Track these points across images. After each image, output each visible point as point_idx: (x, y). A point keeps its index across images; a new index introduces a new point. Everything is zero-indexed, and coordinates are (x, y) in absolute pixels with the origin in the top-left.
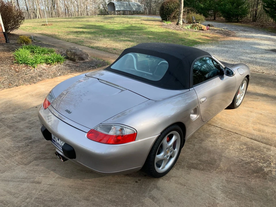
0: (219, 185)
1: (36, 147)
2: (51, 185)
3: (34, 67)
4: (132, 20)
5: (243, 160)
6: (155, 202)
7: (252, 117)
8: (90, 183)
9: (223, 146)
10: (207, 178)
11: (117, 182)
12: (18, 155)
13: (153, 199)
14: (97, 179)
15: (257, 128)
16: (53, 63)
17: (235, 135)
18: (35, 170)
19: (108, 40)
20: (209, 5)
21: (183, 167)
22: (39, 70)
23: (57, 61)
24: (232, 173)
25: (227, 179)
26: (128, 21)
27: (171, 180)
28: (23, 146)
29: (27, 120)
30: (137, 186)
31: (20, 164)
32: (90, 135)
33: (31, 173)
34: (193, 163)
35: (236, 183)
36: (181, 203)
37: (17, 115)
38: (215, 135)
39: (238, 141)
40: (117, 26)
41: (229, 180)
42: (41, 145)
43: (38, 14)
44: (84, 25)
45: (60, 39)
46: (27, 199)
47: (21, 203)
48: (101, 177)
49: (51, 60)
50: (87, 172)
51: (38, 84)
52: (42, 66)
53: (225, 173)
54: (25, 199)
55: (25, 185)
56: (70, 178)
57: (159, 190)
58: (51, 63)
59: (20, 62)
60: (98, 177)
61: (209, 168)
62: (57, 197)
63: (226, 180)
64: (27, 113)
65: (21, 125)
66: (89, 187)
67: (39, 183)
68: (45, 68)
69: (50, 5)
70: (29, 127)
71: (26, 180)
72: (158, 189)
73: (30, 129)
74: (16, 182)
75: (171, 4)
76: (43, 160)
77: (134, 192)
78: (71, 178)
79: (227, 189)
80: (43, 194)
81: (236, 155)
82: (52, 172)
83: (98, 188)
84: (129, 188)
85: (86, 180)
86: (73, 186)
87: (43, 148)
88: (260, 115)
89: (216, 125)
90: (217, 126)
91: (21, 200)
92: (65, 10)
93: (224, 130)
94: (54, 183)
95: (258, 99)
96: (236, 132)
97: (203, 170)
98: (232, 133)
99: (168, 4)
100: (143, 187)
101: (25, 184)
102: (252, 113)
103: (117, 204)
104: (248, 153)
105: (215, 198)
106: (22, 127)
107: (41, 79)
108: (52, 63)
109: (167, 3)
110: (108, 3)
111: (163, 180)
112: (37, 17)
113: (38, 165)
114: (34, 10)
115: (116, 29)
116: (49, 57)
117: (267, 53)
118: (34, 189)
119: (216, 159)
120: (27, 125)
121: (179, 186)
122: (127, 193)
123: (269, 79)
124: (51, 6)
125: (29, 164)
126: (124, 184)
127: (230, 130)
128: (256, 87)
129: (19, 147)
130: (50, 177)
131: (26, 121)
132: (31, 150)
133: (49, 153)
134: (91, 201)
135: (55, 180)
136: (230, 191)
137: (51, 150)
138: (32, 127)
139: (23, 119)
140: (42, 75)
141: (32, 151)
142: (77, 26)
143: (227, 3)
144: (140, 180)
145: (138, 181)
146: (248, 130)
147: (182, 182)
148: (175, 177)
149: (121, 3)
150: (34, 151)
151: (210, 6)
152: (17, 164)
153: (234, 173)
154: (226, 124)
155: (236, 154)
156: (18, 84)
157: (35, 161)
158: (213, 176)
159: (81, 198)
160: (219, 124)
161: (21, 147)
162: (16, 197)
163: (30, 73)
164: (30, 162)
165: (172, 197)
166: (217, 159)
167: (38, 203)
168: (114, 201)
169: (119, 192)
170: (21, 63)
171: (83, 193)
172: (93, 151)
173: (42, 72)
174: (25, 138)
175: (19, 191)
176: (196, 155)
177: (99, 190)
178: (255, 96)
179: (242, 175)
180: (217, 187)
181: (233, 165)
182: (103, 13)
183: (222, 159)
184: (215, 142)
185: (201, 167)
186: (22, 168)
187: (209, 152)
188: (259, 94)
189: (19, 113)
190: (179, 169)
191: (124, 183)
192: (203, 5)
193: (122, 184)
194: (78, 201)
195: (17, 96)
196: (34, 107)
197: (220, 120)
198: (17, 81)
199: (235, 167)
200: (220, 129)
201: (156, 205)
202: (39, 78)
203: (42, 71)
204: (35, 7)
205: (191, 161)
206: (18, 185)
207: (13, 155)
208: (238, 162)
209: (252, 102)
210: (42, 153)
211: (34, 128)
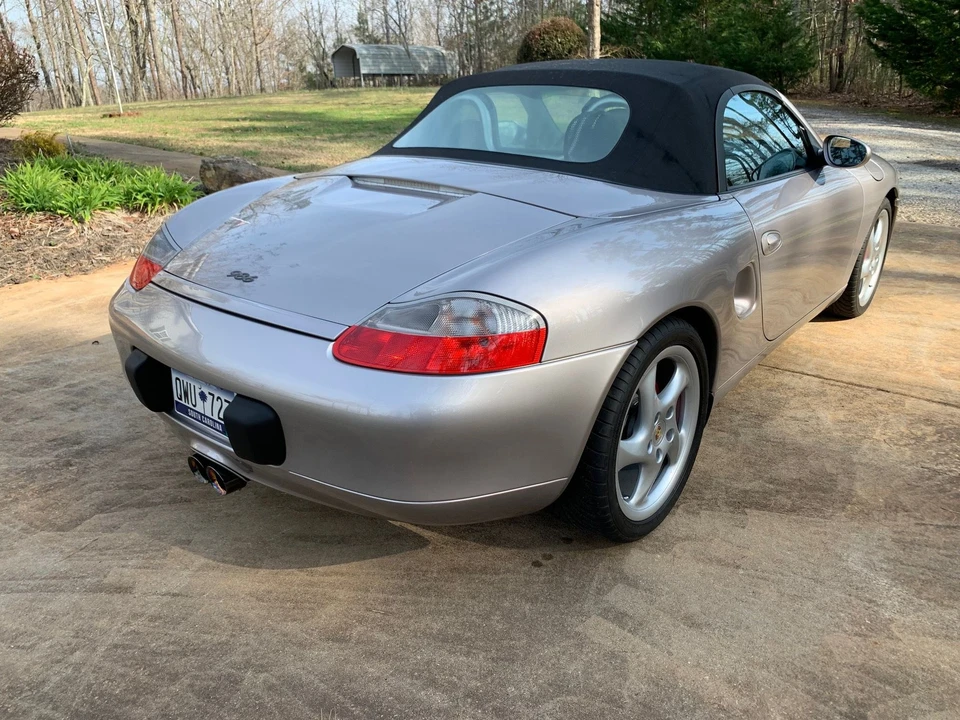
0: (875, 558)
1: (103, 467)
2: (174, 595)
3: (81, 221)
4: (422, 98)
5: (937, 472)
6: (630, 631)
7: (923, 341)
8: (342, 579)
9: (844, 431)
10: (817, 536)
11: (454, 570)
12: (26, 498)
13: (620, 622)
14: (368, 562)
15: (952, 370)
16: (154, 205)
17: (881, 396)
18: (101, 545)
19: (347, 148)
20: (683, 41)
21: (712, 505)
22: (101, 230)
23: (167, 200)
24: (909, 516)
25: (895, 536)
26: (409, 100)
27: (676, 549)
28: (46, 466)
29: (61, 385)
30: (542, 578)
31: (37, 527)
32: (346, 348)
33: (85, 556)
34: (746, 492)
35: (939, 548)
36: (738, 628)
37: (18, 368)
38: (808, 399)
39: (897, 412)
40: (371, 112)
41: (908, 539)
42: (124, 462)
43: (86, 95)
44: (253, 112)
45: (174, 150)
46: (72, 653)
47: (47, 670)
48: (388, 554)
49: (144, 196)
50: (326, 542)
51: (97, 275)
52: (111, 217)
53: (882, 515)
54: (64, 652)
55: (61, 602)
56: (254, 567)
57: (636, 586)
58: (146, 205)
59: (25, 204)
60: (372, 557)
61: (816, 505)
62: (208, 637)
63: (893, 540)
64: (60, 361)
65: (37, 400)
66: (341, 594)
67: (122, 589)
68: (122, 223)
69: (129, 66)
70: (68, 404)
71: (66, 583)
72: (632, 583)
73: (72, 409)
74: (22, 591)
75: (556, 37)
76: (135, 511)
77: (533, 600)
78: (260, 567)
79: (908, 570)
80: (142, 629)
81: (907, 457)
82: (176, 550)
83: (381, 596)
84: (510, 587)
85: (326, 567)
86: (270, 592)
87: (129, 470)
88: (950, 333)
89: (799, 370)
90: (806, 371)
91: (47, 657)
92: (184, 77)
93: (832, 382)
94: (186, 587)
95: (924, 288)
96: (881, 387)
97: (792, 510)
98: (869, 391)
99: (545, 36)
100: (567, 579)
101: (62, 596)
102: (920, 329)
103: (469, 646)
104: (950, 447)
105: (870, 601)
106: (39, 406)
107: (108, 259)
108: (150, 205)
109: (540, 35)
110: (334, 50)
111: (643, 552)
112: (84, 104)
113: (114, 528)
114: (72, 80)
115: (372, 118)
116: (139, 185)
117: (906, 169)
118: (103, 613)
119: (831, 475)
120: (61, 398)
121: (713, 569)
122: (507, 604)
123: (941, 234)
124: (130, 71)
125: (77, 525)
126: (486, 574)
127: (854, 381)
128: (902, 255)
129: (29, 470)
130: (171, 568)
131: (55, 386)
132: (83, 480)
133: (159, 485)
134: (357, 643)
135: (191, 576)
136: (922, 574)
137: (167, 474)
138: (80, 403)
139: (45, 382)
140: (113, 245)
141: (85, 483)
142: (231, 115)
143: (743, 33)
144: (550, 557)
145: (544, 562)
146: (921, 377)
147: (722, 557)
148: (687, 538)
149: (379, 48)
150: (95, 481)
151: (687, 45)
152: (22, 529)
153: (918, 514)
154: (833, 364)
155: (903, 454)
156: (17, 276)
157: (102, 516)
158: (839, 530)
159: (311, 635)
160: (811, 366)
161: (39, 470)
162: (23, 648)
163: (65, 240)
164: (82, 519)
165: (695, 609)
166: (835, 472)
167: (126, 666)
168: (458, 639)
169: (470, 602)
170: (30, 210)
171: (320, 617)
172: (364, 411)
173: (113, 237)
174: (54, 440)
175: (36, 625)
176: (750, 464)
177: (386, 602)
178: (910, 283)
179: (949, 519)
180: (866, 565)
181: (906, 489)
182: (319, 83)
183: (858, 473)
184: (814, 421)
185: (782, 499)
186: (49, 540)
187: (800, 452)
188: (921, 274)
189: (28, 364)
190: (698, 514)
191: (484, 570)
192: (662, 43)
193: (477, 576)
194: (301, 645)
195: (16, 312)
196: (86, 343)
197: (808, 351)
198: (14, 265)
199: (916, 494)
200: (817, 379)
201: (637, 640)
202: (100, 256)
203: (111, 234)
204: (75, 71)
205: (740, 486)
206: (33, 600)
207: (6, 497)
208: (920, 478)
209: (908, 299)
210: (129, 487)
211: (91, 407)
